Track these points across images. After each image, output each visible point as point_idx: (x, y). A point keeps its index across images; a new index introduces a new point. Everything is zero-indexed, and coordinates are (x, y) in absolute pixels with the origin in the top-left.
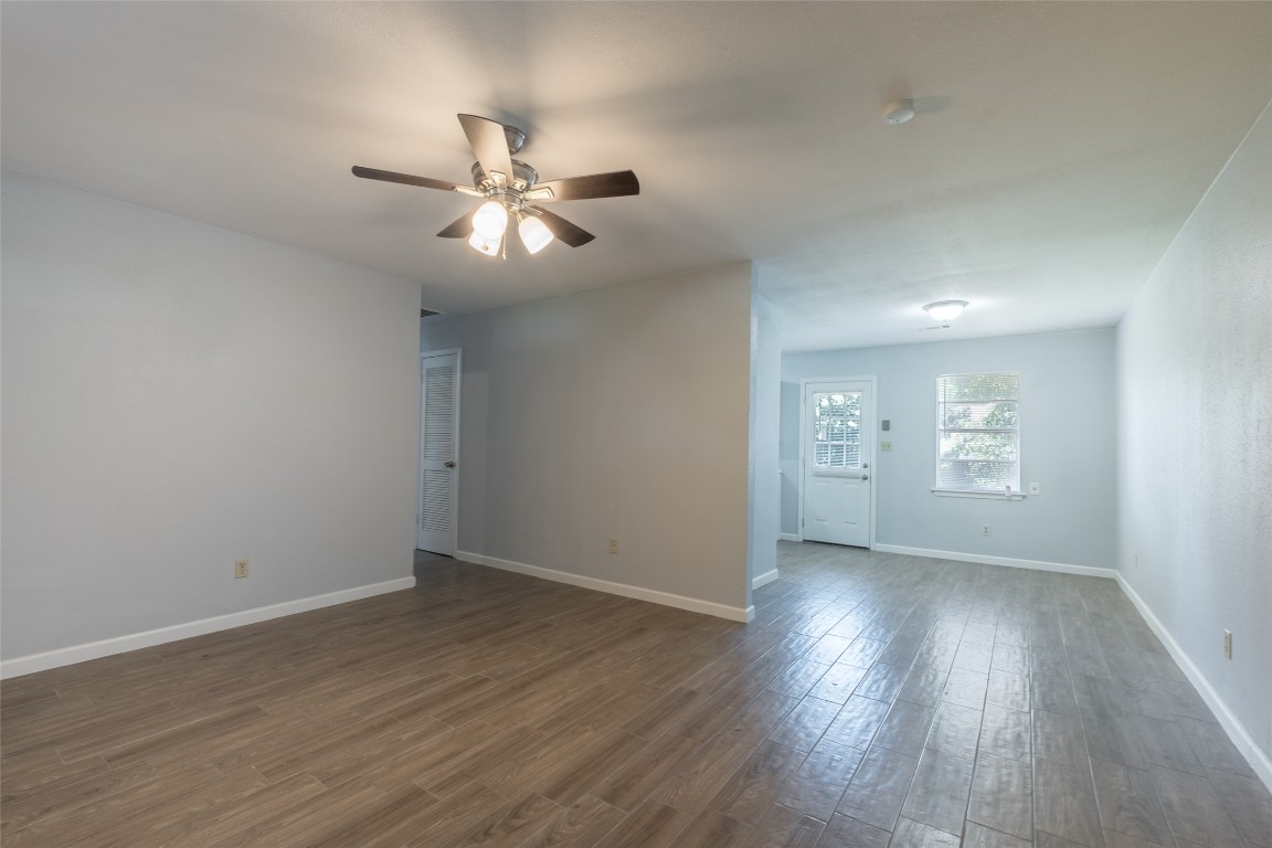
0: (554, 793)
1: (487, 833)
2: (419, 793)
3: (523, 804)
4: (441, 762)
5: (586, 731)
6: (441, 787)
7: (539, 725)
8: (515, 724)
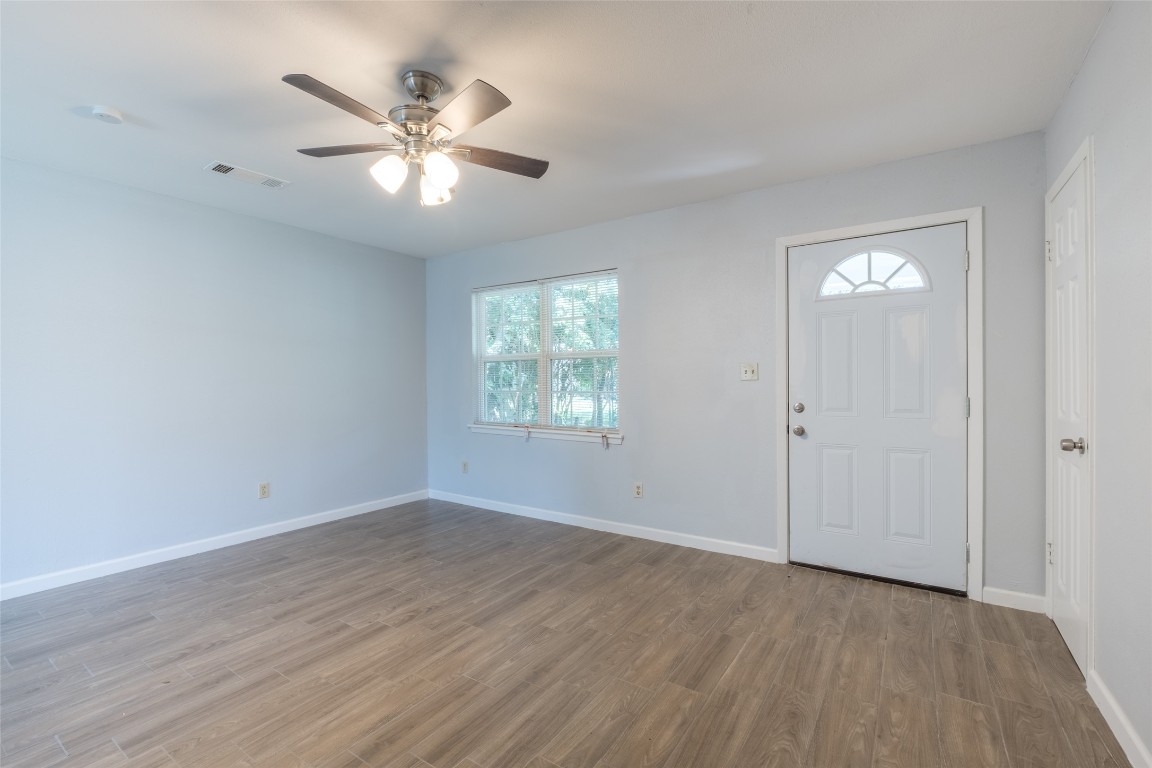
0: (384, 628)
1: (430, 609)
2: (477, 625)
3: (407, 621)
4: (469, 643)
5: (327, 677)
6: (462, 628)
7: (376, 681)
8: (401, 682)
